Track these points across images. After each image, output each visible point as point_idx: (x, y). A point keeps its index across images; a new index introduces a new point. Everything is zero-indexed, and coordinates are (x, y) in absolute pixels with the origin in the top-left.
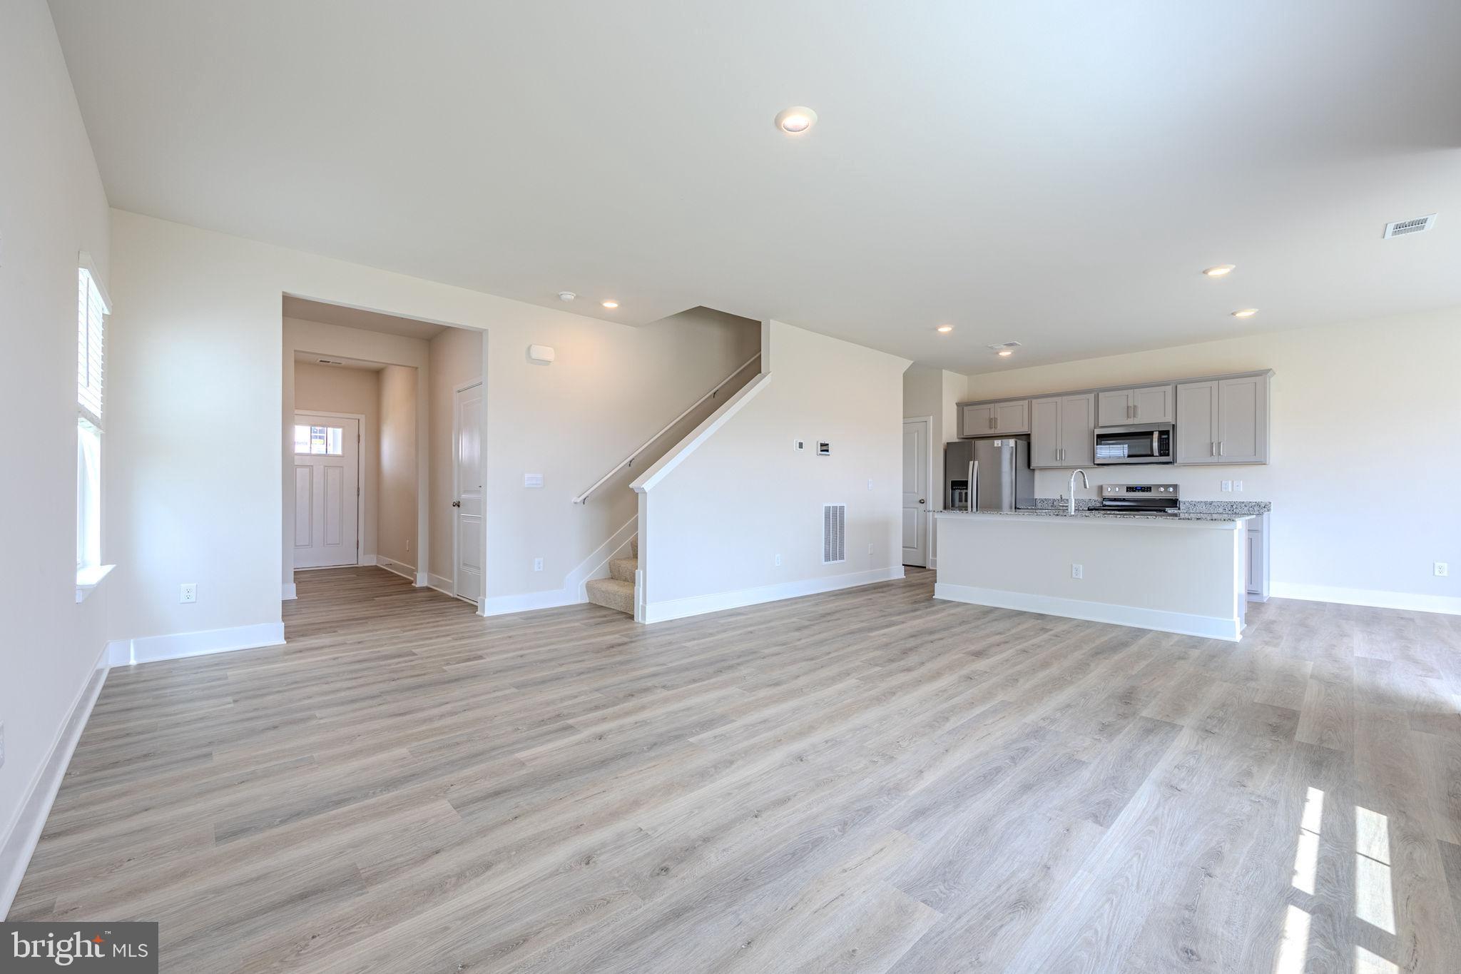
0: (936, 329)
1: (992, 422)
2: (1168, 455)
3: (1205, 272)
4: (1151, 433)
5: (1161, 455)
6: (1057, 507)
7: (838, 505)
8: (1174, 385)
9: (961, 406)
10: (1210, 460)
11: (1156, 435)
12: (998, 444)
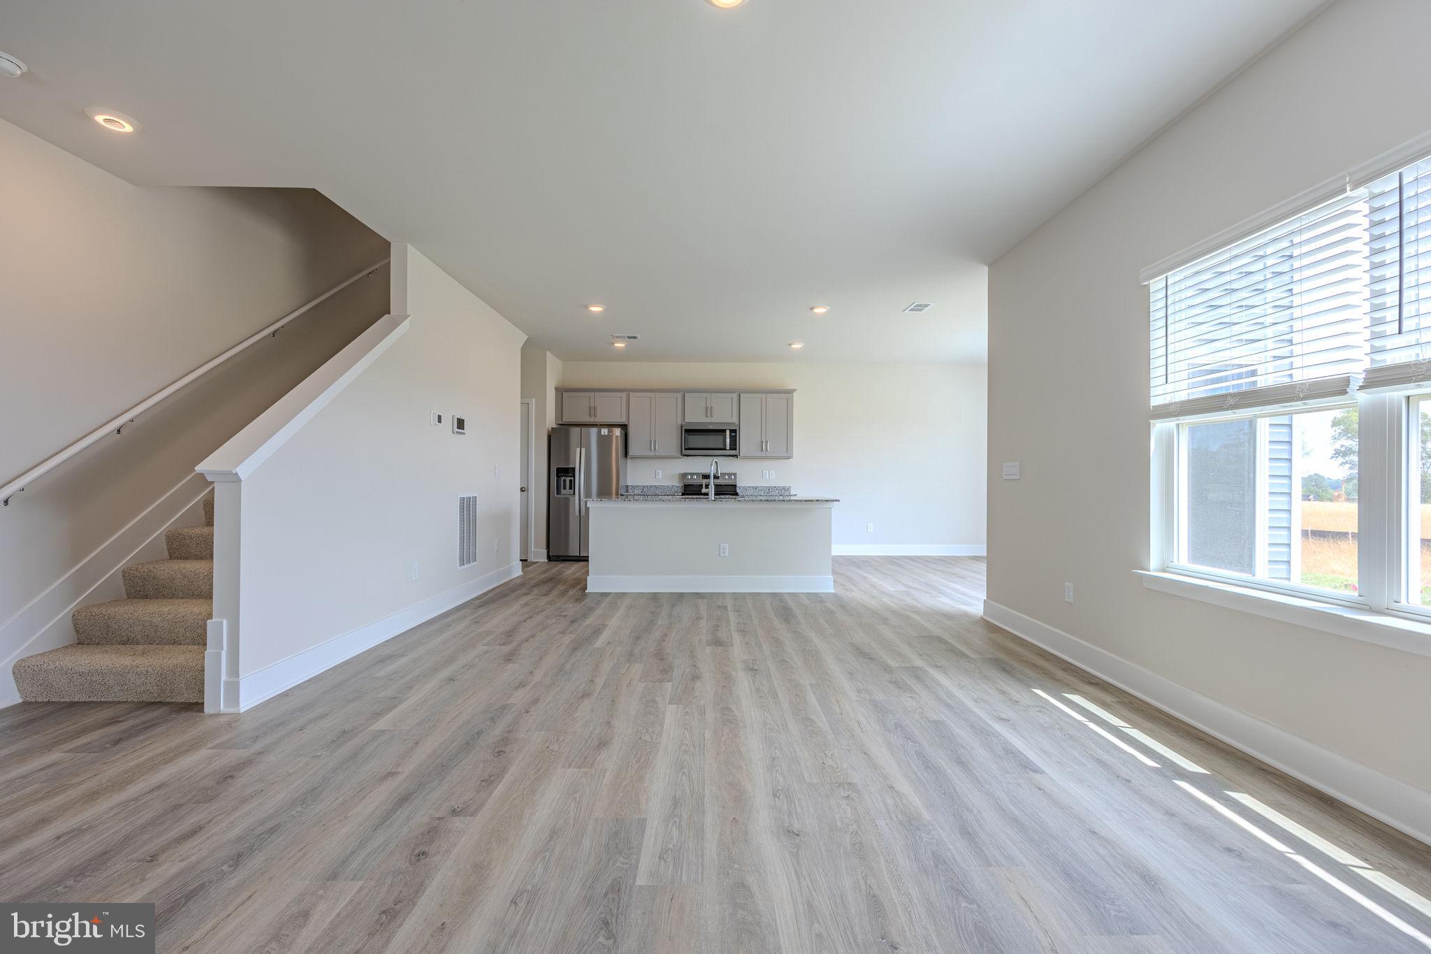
0: (586, 307)
1: (592, 411)
2: (736, 449)
3: (812, 309)
4: (724, 431)
5: (731, 449)
6: (649, 494)
7: (471, 495)
8: (739, 393)
9: (561, 392)
10: (759, 454)
11: (728, 432)
12: (604, 433)
